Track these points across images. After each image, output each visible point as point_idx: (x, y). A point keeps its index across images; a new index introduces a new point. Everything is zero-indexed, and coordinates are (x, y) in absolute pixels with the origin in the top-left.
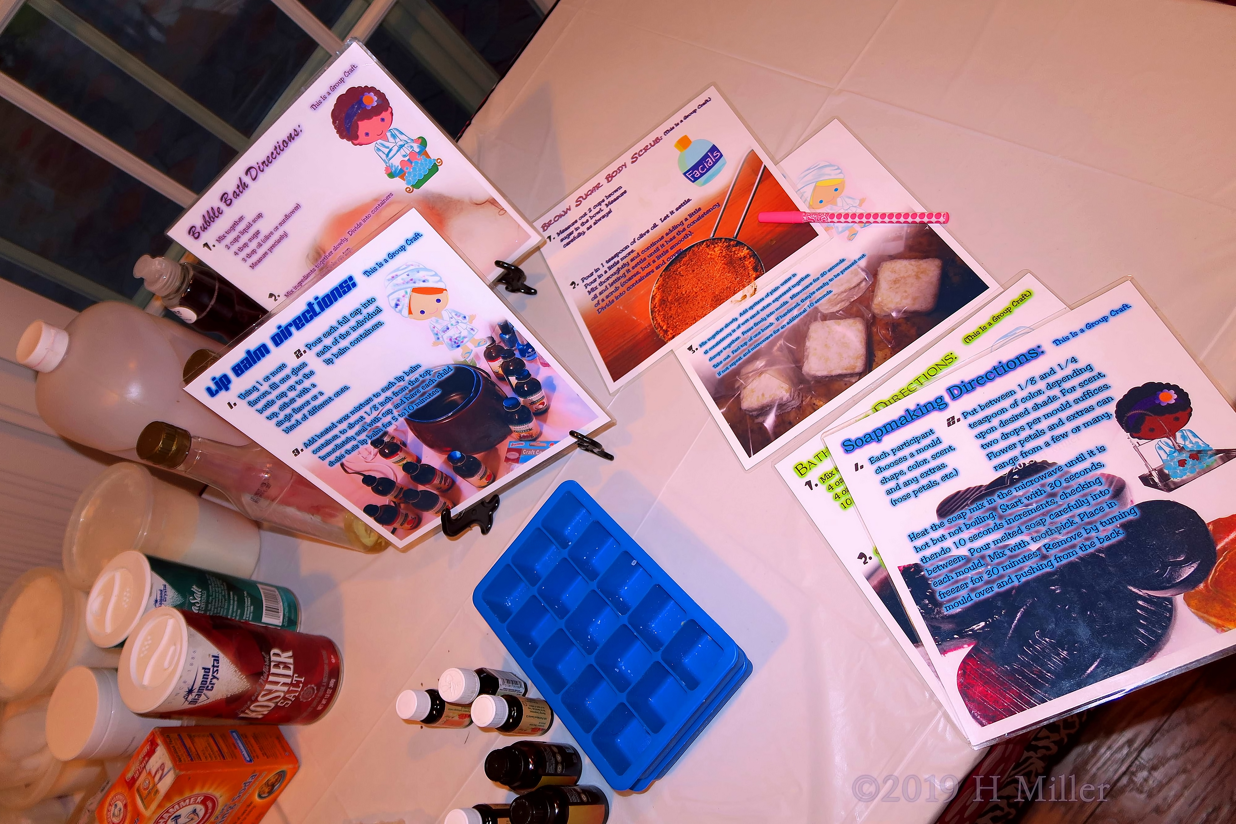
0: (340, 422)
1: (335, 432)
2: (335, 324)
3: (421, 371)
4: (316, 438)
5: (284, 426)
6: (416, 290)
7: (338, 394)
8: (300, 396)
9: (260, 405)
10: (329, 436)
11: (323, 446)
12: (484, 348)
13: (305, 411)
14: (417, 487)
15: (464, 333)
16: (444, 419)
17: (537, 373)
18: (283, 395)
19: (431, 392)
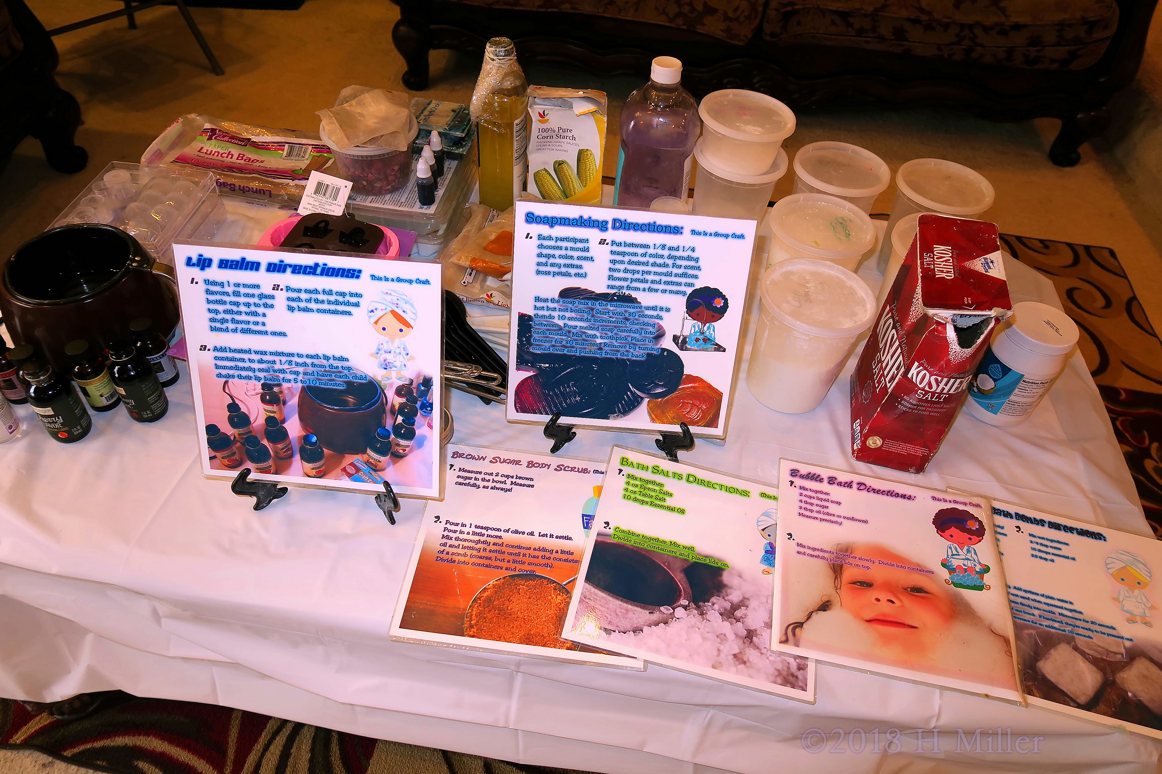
0: (256, 352)
1: (246, 356)
2: (320, 289)
3: (345, 364)
4: (228, 350)
5: (213, 324)
6: (393, 312)
7: (274, 334)
8: (247, 314)
9: (212, 298)
10: (238, 356)
11: (227, 359)
12: (401, 383)
13: (240, 326)
14: (262, 440)
15: (397, 364)
16: (329, 408)
17: (419, 428)
18: (237, 304)
19: (338, 383)
